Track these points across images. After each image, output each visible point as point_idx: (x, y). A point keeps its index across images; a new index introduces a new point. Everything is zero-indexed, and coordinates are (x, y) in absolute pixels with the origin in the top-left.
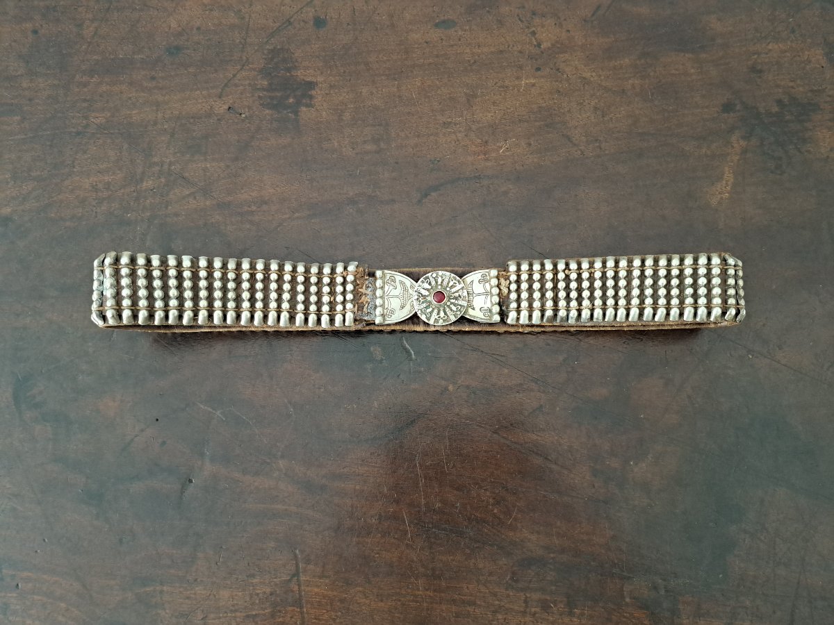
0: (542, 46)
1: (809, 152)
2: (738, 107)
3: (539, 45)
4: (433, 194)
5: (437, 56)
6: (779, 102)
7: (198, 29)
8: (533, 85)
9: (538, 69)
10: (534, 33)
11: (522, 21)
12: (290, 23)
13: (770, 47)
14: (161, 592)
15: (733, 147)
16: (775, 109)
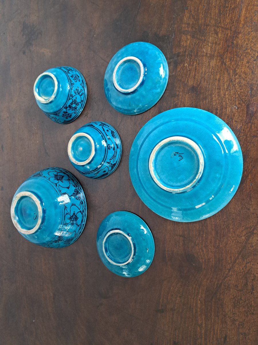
0: (8, 116)
1: (36, 23)
2: (24, 49)
3: (8, 117)
4: (47, 152)
5: (11, 151)
6: (23, 35)
7: (4, 228)
8: (18, 118)
9: (14, 117)
10: (5, 119)
11: (2, 123)
12: (2, 198)
13: (8, 41)
14: (168, 251)
15: (35, 50)
16: (25, 37)
